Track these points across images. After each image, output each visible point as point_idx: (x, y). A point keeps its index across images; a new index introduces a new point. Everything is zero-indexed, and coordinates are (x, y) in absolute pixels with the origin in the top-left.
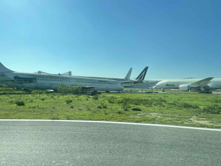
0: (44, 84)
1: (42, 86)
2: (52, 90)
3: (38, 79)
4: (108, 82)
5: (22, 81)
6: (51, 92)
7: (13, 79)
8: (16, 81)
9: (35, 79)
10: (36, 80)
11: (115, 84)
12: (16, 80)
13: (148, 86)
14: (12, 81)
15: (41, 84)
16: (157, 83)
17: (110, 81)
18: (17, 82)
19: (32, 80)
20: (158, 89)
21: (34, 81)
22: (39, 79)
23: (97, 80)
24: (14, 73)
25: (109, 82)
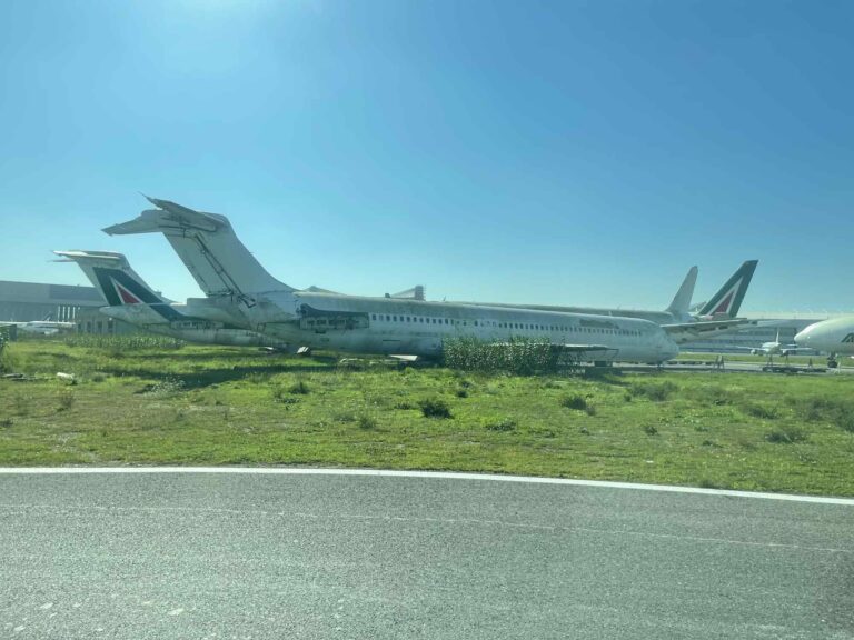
0: (391, 333)
1: (385, 343)
2: (413, 358)
3: (374, 317)
4: (618, 328)
5: (324, 322)
6: (410, 363)
7: (296, 317)
8: (304, 324)
9: (365, 315)
10: (368, 318)
11: (644, 333)
12: (306, 320)
13: (736, 342)
14: (292, 322)
15: (384, 333)
16: (803, 329)
17: (625, 322)
18: (310, 326)
19: (354, 318)
20: (787, 353)
21: (361, 323)
22: (377, 316)
23: (575, 318)
24: (299, 296)
25: (621, 326)
